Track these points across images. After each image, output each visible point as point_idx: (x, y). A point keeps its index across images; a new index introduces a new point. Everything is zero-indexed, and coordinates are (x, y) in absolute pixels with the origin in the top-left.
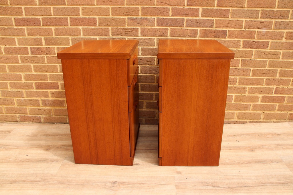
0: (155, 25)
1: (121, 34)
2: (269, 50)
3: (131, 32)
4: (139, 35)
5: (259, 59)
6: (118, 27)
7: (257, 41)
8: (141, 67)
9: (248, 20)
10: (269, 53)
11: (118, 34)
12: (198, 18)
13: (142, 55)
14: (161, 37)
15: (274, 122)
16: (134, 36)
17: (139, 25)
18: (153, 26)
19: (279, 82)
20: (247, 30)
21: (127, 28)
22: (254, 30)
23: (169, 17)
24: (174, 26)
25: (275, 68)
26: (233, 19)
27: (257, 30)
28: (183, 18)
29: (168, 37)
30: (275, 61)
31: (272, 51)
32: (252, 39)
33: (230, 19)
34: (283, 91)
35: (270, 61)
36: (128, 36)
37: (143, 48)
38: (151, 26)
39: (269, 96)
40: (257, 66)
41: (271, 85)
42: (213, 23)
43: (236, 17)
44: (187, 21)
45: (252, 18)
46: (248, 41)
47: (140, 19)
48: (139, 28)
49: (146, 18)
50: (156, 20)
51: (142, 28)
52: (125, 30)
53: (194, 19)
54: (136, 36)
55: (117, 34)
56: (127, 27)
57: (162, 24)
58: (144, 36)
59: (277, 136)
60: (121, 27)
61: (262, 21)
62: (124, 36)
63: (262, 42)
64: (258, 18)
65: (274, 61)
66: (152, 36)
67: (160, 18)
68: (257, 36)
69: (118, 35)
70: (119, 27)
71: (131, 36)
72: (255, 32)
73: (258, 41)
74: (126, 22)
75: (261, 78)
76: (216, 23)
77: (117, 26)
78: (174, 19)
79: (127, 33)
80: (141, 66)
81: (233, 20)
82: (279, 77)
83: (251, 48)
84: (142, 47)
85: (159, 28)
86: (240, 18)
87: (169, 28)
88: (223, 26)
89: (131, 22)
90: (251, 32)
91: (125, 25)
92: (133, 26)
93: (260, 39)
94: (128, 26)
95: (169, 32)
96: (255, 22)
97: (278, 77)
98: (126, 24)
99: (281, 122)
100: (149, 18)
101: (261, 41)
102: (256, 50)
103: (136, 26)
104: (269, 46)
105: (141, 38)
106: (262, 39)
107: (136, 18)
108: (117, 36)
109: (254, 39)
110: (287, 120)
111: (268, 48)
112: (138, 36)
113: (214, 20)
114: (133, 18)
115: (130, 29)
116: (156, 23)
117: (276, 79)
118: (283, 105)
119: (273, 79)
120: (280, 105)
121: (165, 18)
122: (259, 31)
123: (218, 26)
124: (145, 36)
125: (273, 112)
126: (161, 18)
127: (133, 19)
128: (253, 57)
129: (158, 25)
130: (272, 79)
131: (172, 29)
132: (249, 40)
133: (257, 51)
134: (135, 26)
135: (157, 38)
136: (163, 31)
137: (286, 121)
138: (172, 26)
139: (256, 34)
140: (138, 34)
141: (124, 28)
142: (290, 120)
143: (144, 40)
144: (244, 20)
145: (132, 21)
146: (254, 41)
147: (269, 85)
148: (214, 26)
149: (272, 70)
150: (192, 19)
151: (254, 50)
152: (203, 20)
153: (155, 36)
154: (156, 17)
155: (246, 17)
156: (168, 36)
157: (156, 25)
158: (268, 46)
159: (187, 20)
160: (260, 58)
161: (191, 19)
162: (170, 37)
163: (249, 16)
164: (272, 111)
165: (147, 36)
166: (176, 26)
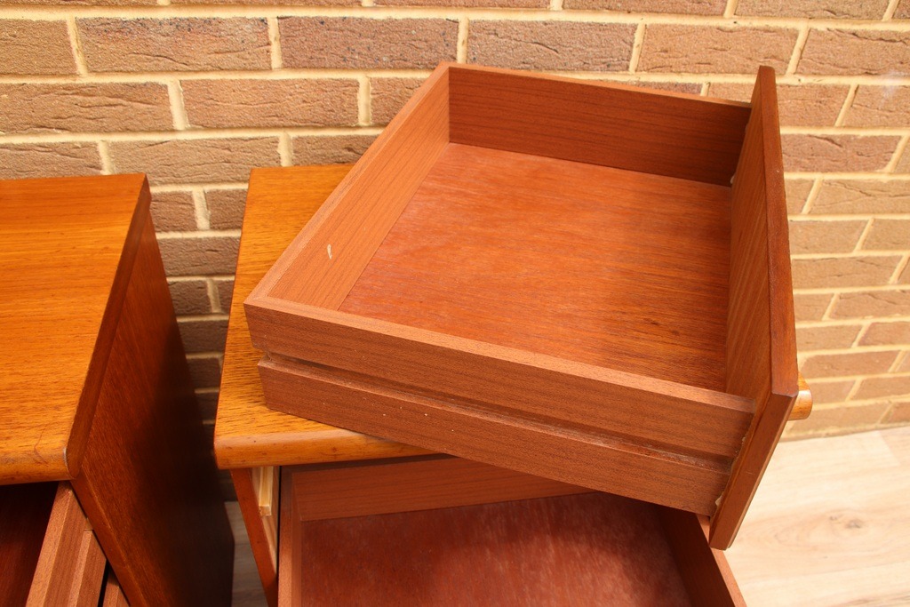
0: (270, 62)
1: (63, 123)
2: (891, 174)
3: (120, 108)
4: (179, 121)
5: (830, 219)
6: (28, 81)
7: (842, 137)
8: (215, 283)
9: (821, 26)
10: (881, 189)
11: (39, 122)
12: (539, 17)
13: (213, 228)
14: (316, 128)
15: (828, 435)
16: (150, 131)
17: (163, 63)
18: (258, 70)
19: (891, 303)
20: (805, 80)
21: (94, 86)
22: (844, 81)
23: (356, 14)
24: (395, 68)
25: (892, 248)
26: (743, 23)
27: (854, 82)
28: (452, 15)
29: (358, 127)
30: (901, 221)
31: (899, 182)
32: (819, 125)
33: (727, 22)
34: (896, 334)
35: (881, 222)
36: (107, 131)
37: (210, 192)
38: (245, 70)
39: (834, 357)
40: (814, 247)
41: (856, 316)
42: (631, 45)
43: (761, 14)
44: (471, 37)
45: (848, 16)
46: (800, 136)
47: (166, 29)
48: (171, 82)
49: (208, 22)
50: (273, 31)
51: (191, 82)
52: (80, 98)
53: (516, 23)
54: (159, 131)
55: (28, 120)
56: (85, 78)
57: (317, 54)
58: (207, 128)
59: (847, 533)
60: (52, 81)
61: (895, 33)
62: (84, 131)
63: (866, 140)
64: (881, 17)
65: (895, 221)
66: (259, 127)
67: (299, 19)
68: (847, 112)
69: (43, 127)
70: (38, 81)
71: (127, 130)
72: (847, 93)
73: (849, 136)
74: (74, 45)
75: (817, 296)
76: (647, 44)
77: (15, 75)
78: (391, 21)
79: (95, 112)
80: (216, 279)
81: (744, 29)
82: (899, 284)
83: (806, 169)
84: (208, 188)
85: (300, 81)
86: (786, 17)
87: (360, 77)
88: (684, 60)
89: (113, 47)
90: (824, 90)
91: (74, 66)
92: (129, 72)
93: (860, 127)
94: (92, 71)
95: (363, 99)
96: (856, 40)
97: (893, 284)
98: (79, 59)
99: (853, 433)
100: (230, 21)
101: (862, 133)
102: (829, 177)
103: (152, 72)
104: (895, 156)
105: (195, 142)
106: (867, 128)
107: (142, 23)
108: (36, 134)
109: (831, 125)
110: (878, 424)
111: (885, 165)
112: (173, 131)
113: (635, 27)
114: (117, 21)
115: (114, 92)
116: (275, 48)
117: (881, 292)
118: (882, 379)
119: (871, 294)
120: (867, 381)
121: (336, 21)
122: (866, 88)
123: (657, 61)
124: (218, 128)
125: (833, 406)
126: (307, 19)
127: (122, 27)
128: (806, 209)
129: (290, 63)
130: (864, 294)
131: (380, 81)
132: (805, 131)
133: (829, 183)
134: (141, 71)
135: (294, 134)
136: (322, 95)
137: (873, 426)
138: (379, 69)
139: (847, 101)
140: (171, 119)
141: (67, 88)
142: (890, 422)
143: (214, 151)
144: (802, 26)
145: (115, 40)
146: (828, 139)
147: (846, 316)
148: (633, 64)
149: (878, 258)
150: (505, 25)
151: (817, 177)
152: (572, 27)
153: (276, 127)
154: (271, 15)
155: (816, 14)
156: (361, 122)
157: (276, 61)
158: (887, 160)
159: (474, 27)
160: (837, 213)
161: (497, 24)
162: (370, 127)
163: (835, 8)
164: (831, 401)
165: (231, 128)
166: (406, 68)
